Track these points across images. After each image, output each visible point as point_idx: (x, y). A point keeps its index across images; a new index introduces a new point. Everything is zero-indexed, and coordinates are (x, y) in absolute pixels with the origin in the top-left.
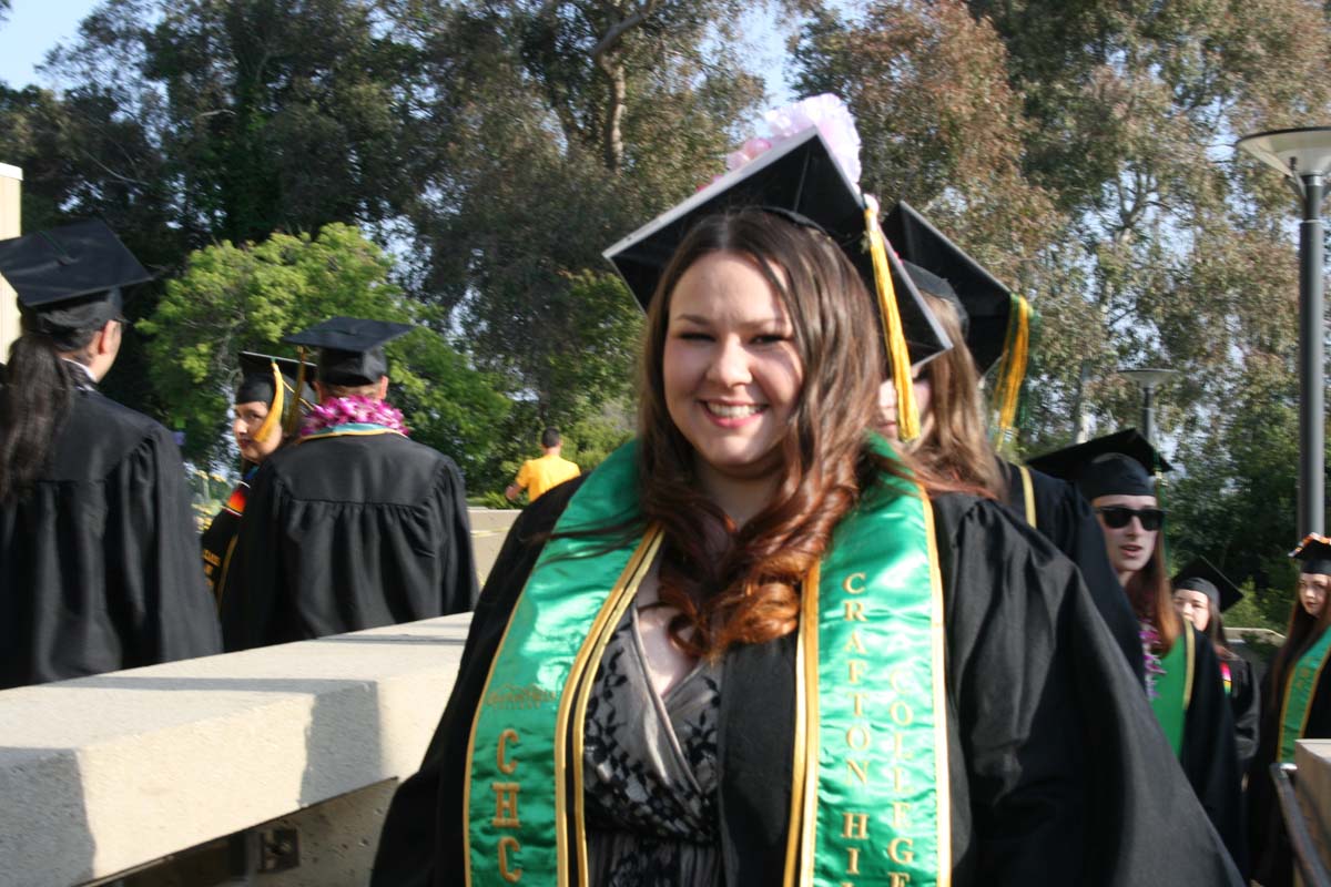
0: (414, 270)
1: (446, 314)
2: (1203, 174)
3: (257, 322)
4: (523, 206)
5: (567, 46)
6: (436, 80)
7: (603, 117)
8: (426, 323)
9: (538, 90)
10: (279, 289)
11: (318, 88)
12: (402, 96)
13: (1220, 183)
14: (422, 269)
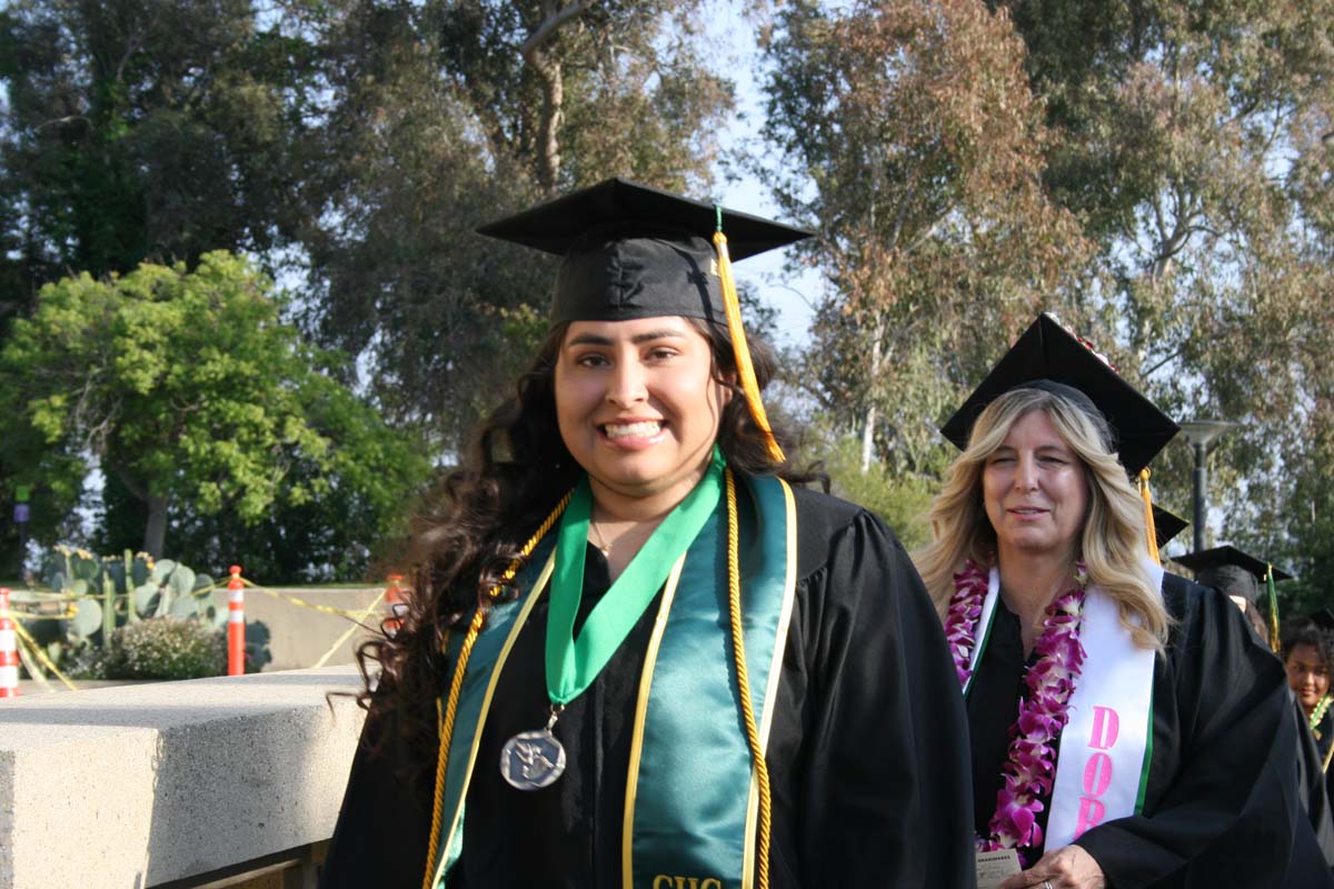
0: (309, 309)
1: (352, 360)
2: (1259, 193)
3: (123, 370)
4: (442, 231)
5: (494, 40)
6: (336, 81)
7: (537, 126)
8: (325, 371)
9: (460, 94)
10: (150, 330)
11: (192, 90)
12: (292, 100)
13: (1278, 204)
14: (319, 309)
